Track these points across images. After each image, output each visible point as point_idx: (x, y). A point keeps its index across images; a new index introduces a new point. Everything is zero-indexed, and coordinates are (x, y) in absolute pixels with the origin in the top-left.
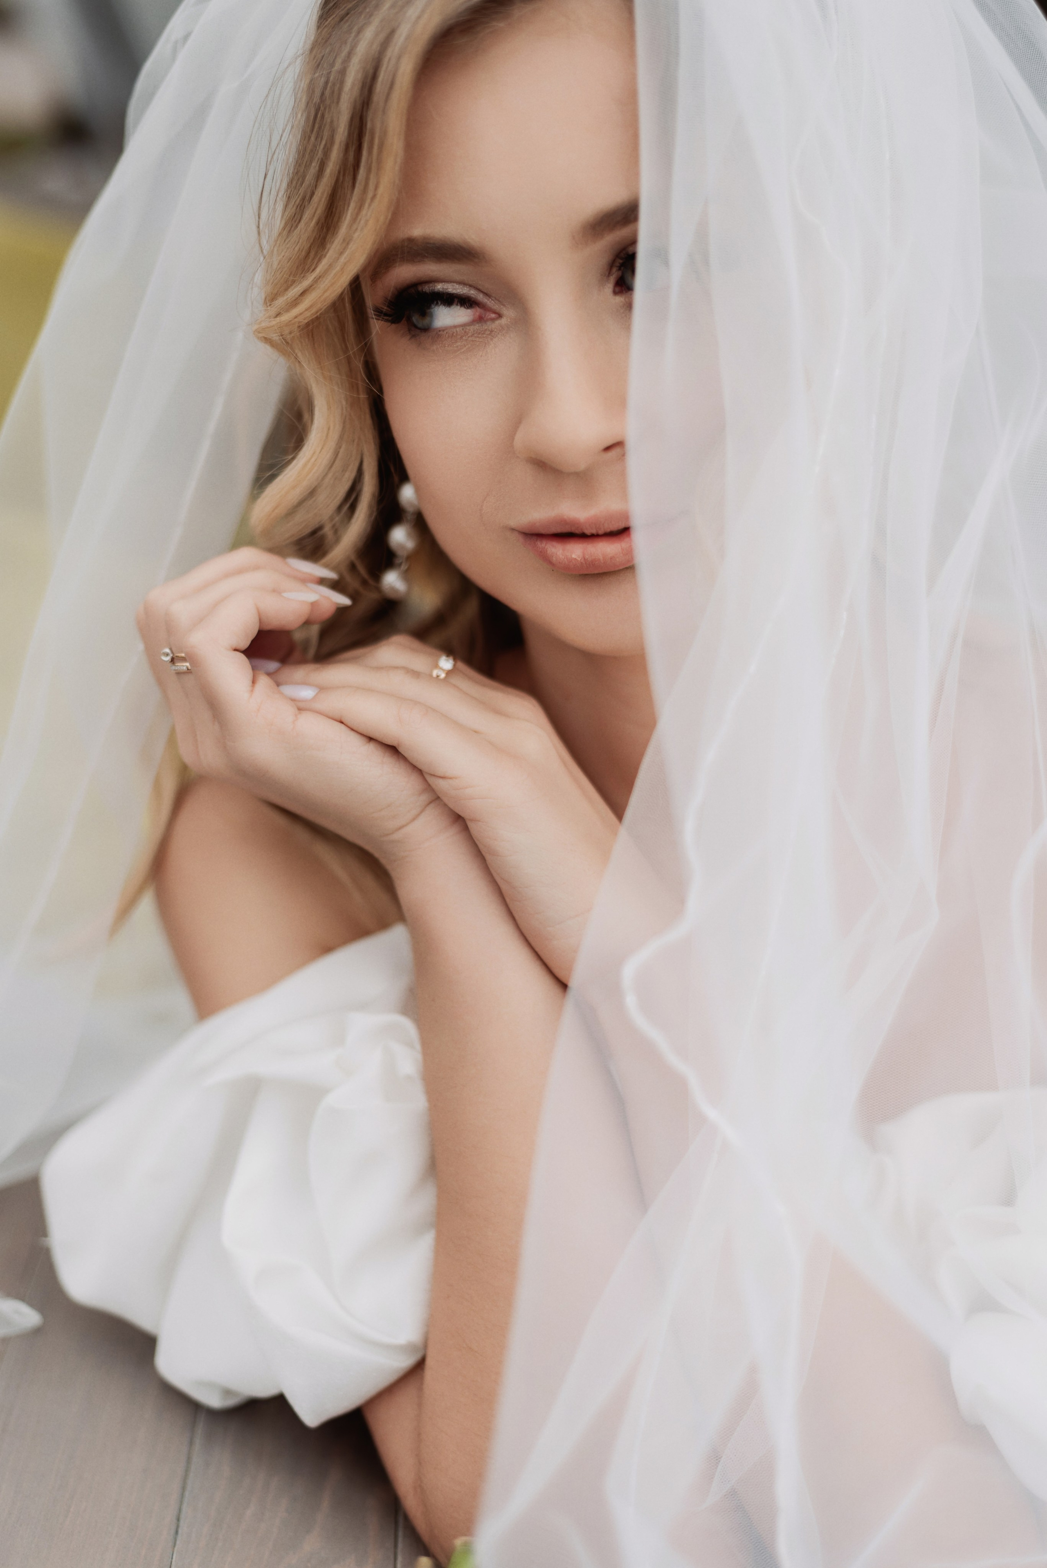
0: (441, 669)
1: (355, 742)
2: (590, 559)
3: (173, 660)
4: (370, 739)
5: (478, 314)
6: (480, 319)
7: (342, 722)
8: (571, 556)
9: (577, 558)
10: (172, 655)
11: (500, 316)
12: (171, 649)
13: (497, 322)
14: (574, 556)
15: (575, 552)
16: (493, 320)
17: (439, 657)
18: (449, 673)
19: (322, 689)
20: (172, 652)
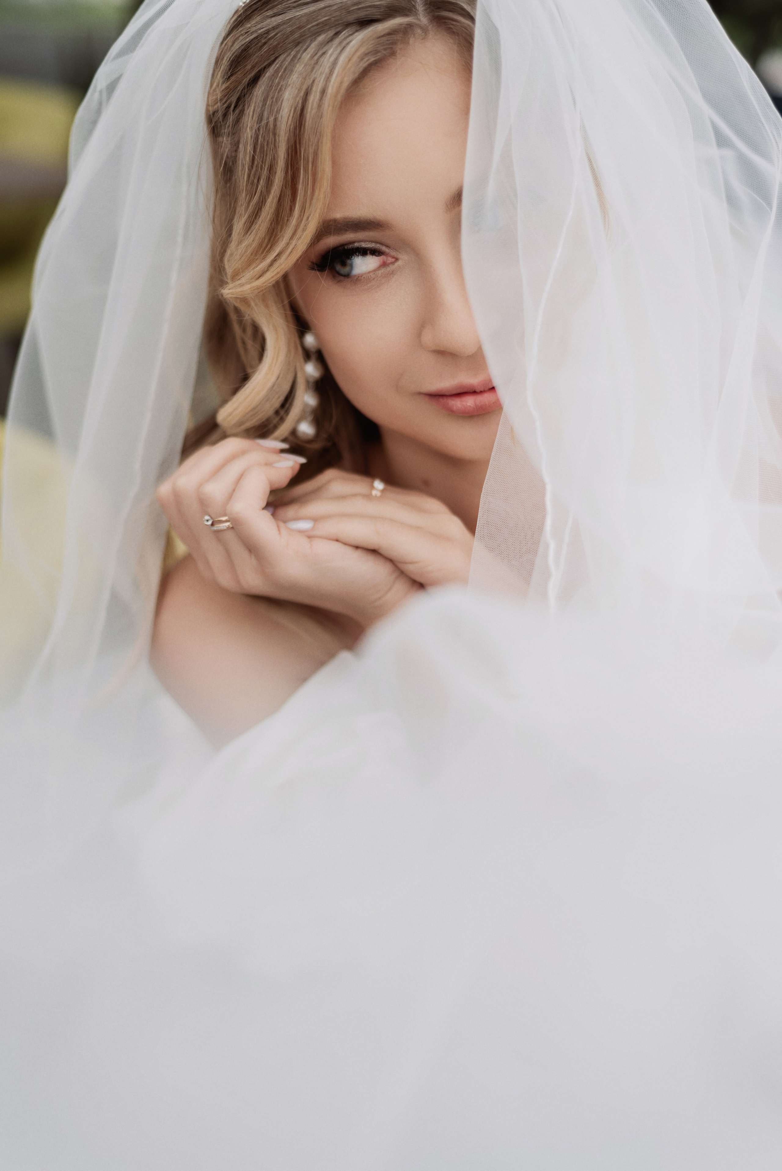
0: (377, 490)
1: (350, 551)
2: (480, 405)
3: (212, 525)
4: (357, 547)
5: (382, 260)
6: (384, 265)
7: (337, 540)
8: (467, 404)
9: (471, 405)
10: (212, 521)
11: (397, 259)
12: (210, 516)
13: (397, 264)
14: (468, 404)
15: (470, 402)
16: (393, 263)
17: (373, 482)
18: (383, 491)
19: (316, 520)
20: (211, 518)
